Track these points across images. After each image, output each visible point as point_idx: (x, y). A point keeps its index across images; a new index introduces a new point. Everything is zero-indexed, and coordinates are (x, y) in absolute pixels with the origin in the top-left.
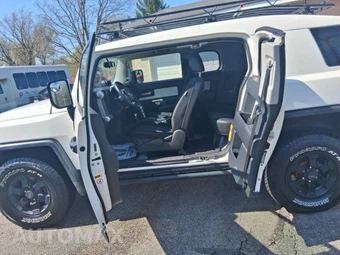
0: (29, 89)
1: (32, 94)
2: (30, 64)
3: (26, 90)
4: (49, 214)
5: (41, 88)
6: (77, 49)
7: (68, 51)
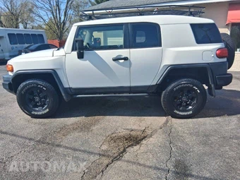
0: (18, 45)
1: (20, 49)
2: (16, 28)
3: (16, 45)
4: (48, 110)
5: (26, 45)
6: (51, 19)
7: (44, 21)
